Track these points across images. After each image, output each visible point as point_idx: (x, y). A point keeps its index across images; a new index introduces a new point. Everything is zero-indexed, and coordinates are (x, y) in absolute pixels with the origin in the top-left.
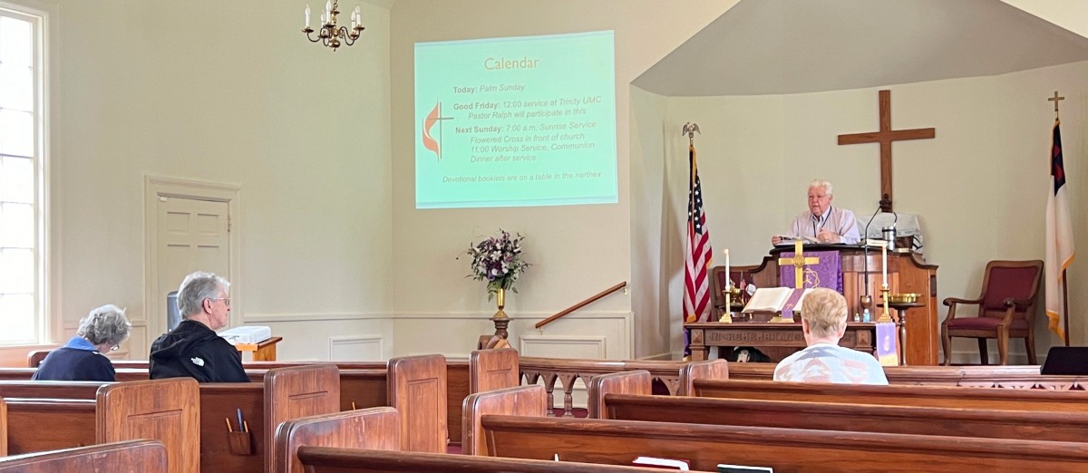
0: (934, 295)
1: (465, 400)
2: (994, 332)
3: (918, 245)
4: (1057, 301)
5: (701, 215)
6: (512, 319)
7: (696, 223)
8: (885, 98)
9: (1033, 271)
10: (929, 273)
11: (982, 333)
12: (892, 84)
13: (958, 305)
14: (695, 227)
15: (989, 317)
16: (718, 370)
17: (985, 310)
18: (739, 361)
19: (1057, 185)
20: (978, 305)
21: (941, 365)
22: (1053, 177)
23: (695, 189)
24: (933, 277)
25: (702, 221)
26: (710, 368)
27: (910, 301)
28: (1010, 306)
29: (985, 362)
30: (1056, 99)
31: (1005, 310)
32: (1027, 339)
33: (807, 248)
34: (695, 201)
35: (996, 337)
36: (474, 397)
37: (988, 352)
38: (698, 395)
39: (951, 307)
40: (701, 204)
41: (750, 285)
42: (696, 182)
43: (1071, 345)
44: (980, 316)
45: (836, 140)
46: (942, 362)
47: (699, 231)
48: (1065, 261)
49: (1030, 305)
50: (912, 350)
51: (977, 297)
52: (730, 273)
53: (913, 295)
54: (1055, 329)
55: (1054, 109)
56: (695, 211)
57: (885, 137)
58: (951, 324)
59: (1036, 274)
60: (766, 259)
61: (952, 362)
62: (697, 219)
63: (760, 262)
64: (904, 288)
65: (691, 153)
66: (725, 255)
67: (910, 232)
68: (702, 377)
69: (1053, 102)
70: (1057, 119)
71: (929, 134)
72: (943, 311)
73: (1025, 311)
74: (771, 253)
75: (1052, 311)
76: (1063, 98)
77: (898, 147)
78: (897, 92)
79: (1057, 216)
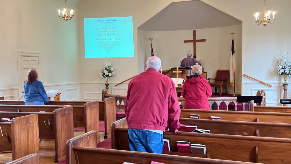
2: (219, 86)
4: (232, 79)
6: (110, 84)
8: (194, 32)
9: (227, 72)
11: (216, 86)
12: (196, 29)
13: (211, 80)
15: (217, 83)
19: (233, 53)
20: (215, 80)
22: (232, 51)
24: (206, 74)
29: (216, 92)
31: (221, 81)
32: (226, 88)
33: (179, 68)
39: (209, 80)
44: (215, 82)
45: (184, 42)
48: (234, 70)
49: (227, 80)
51: (214, 77)
54: (232, 86)
55: (232, 36)
57: (195, 41)
60: (169, 70)
65: (151, 45)
69: (232, 34)
70: (233, 38)
71: (204, 40)
73: (225, 81)
74: (171, 69)
75: (231, 81)
76: (234, 33)
77: (197, 43)
78: (197, 31)
79: (233, 60)
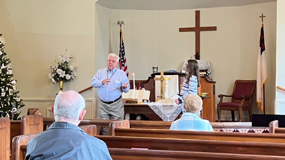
0: (214, 93)
1: (13, 139)
2: (237, 108)
3: (209, 73)
4: (261, 97)
5: (124, 59)
7: (122, 62)
8: (198, 13)
9: (253, 84)
10: (212, 85)
11: (233, 109)
12: (201, 8)
13: (224, 97)
14: (122, 64)
15: (235, 102)
16: (125, 124)
17: (234, 100)
18: (137, 119)
19: (262, 51)
20: (231, 97)
21: (217, 121)
22: (260, 47)
23: (122, 48)
24: (214, 86)
25: (125, 61)
26: (122, 124)
27: (204, 96)
28: (243, 98)
29: (233, 121)
30: (262, 17)
31: (241, 100)
32: (249, 111)
34: (122, 53)
35: (238, 110)
36: (17, 137)
37: (235, 116)
38: (116, 135)
39: (221, 98)
40: (124, 54)
41: (143, 88)
42: (123, 45)
43: (266, 114)
44: (232, 102)
45: (178, 30)
46: (217, 120)
47: (123, 65)
48: (264, 81)
49: (251, 98)
50: (205, 115)
51: (230, 95)
52: (135, 83)
53: (205, 93)
54: (260, 108)
55: (261, 20)
56: (122, 57)
57: (198, 29)
58: (221, 105)
59: (253, 86)
60: (149, 78)
61: (221, 120)
62: (122, 60)
63: (147, 79)
64: (203, 91)
65: (121, 33)
66: (133, 76)
67: (206, 68)
68: (119, 127)
69: (261, 18)
70: (263, 25)
71: (214, 29)
72: (218, 100)
73: (249, 100)
74: (151, 75)
75: (259, 101)
76: (265, 16)
77: (202, 33)
78: (202, 11)
79: (262, 62)
